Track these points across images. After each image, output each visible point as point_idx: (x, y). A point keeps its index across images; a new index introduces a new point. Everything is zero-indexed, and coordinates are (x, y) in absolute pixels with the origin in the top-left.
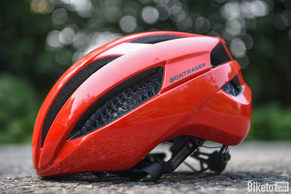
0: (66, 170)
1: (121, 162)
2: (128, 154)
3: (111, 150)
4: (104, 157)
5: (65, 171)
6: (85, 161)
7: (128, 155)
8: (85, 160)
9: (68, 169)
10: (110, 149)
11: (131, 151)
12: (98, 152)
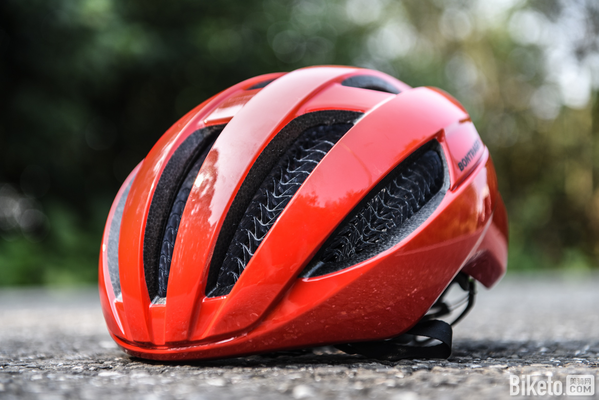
0: (271, 343)
1: (380, 324)
2: (388, 308)
3: (354, 301)
4: (344, 313)
5: (266, 344)
6: (308, 324)
7: (388, 310)
8: (308, 322)
9: (275, 339)
10: (349, 299)
11: (391, 303)
12: (329, 305)
